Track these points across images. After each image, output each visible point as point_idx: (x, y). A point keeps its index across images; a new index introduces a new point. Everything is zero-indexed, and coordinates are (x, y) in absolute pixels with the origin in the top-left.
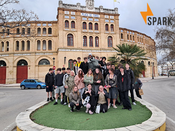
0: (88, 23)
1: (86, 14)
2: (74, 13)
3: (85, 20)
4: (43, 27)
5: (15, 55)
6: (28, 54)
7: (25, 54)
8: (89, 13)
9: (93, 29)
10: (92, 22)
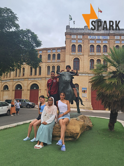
0: (95, 46)
1: (94, 37)
2: (81, 37)
3: (92, 42)
4: (53, 53)
5: (29, 80)
6: (40, 79)
7: (37, 79)
8: (97, 35)
9: (101, 51)
10: (100, 44)
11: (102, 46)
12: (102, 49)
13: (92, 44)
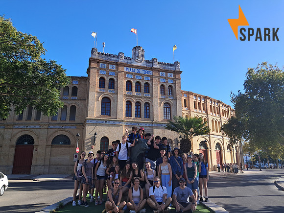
0: (134, 82)
1: (132, 70)
2: (114, 67)
3: (129, 77)
5: (16, 127)
6: (37, 127)
8: (136, 68)
9: (142, 91)
10: (140, 81)
11: (143, 83)
12: (143, 88)
13: (130, 79)
